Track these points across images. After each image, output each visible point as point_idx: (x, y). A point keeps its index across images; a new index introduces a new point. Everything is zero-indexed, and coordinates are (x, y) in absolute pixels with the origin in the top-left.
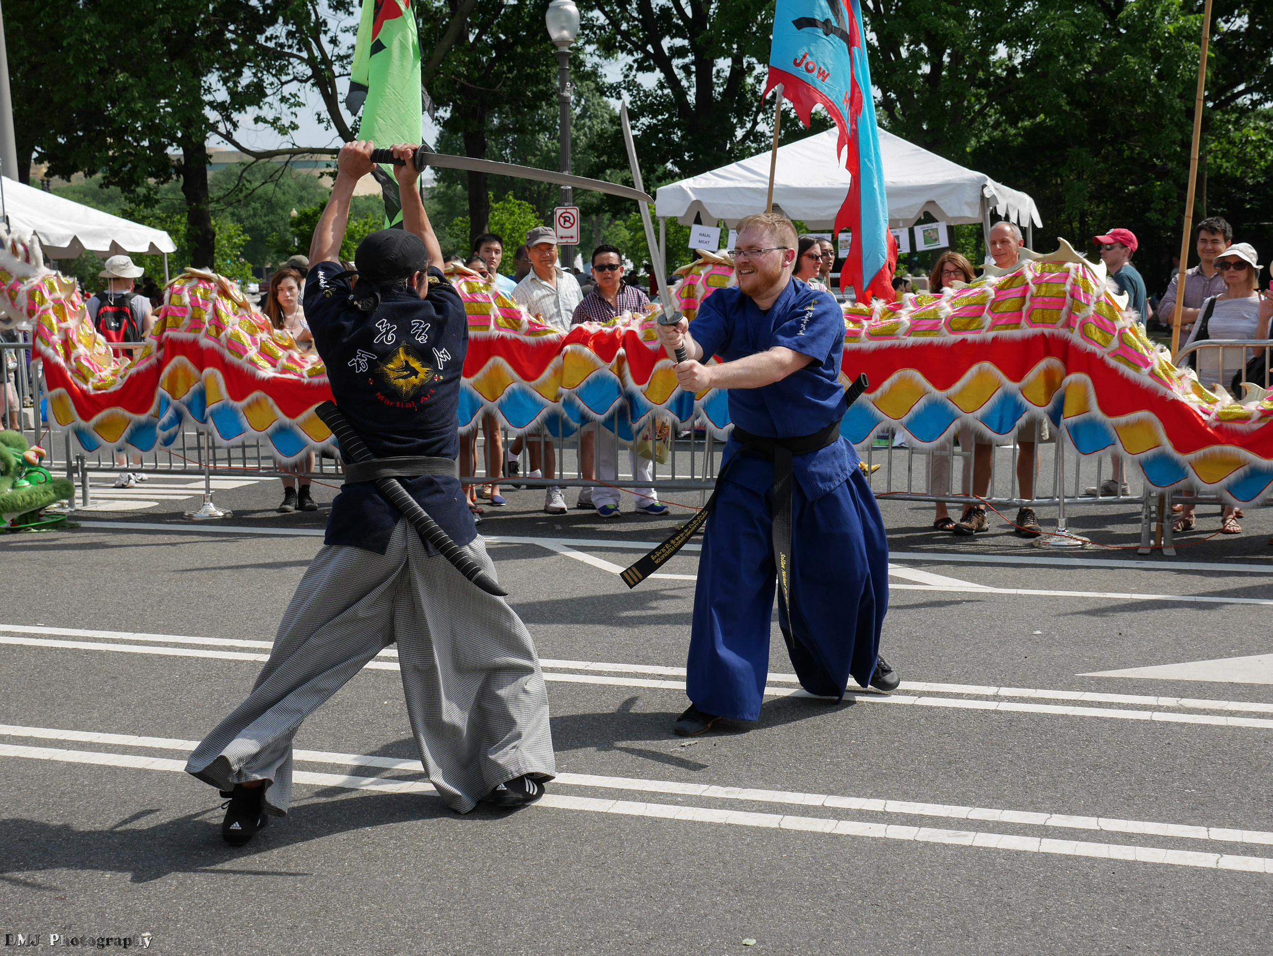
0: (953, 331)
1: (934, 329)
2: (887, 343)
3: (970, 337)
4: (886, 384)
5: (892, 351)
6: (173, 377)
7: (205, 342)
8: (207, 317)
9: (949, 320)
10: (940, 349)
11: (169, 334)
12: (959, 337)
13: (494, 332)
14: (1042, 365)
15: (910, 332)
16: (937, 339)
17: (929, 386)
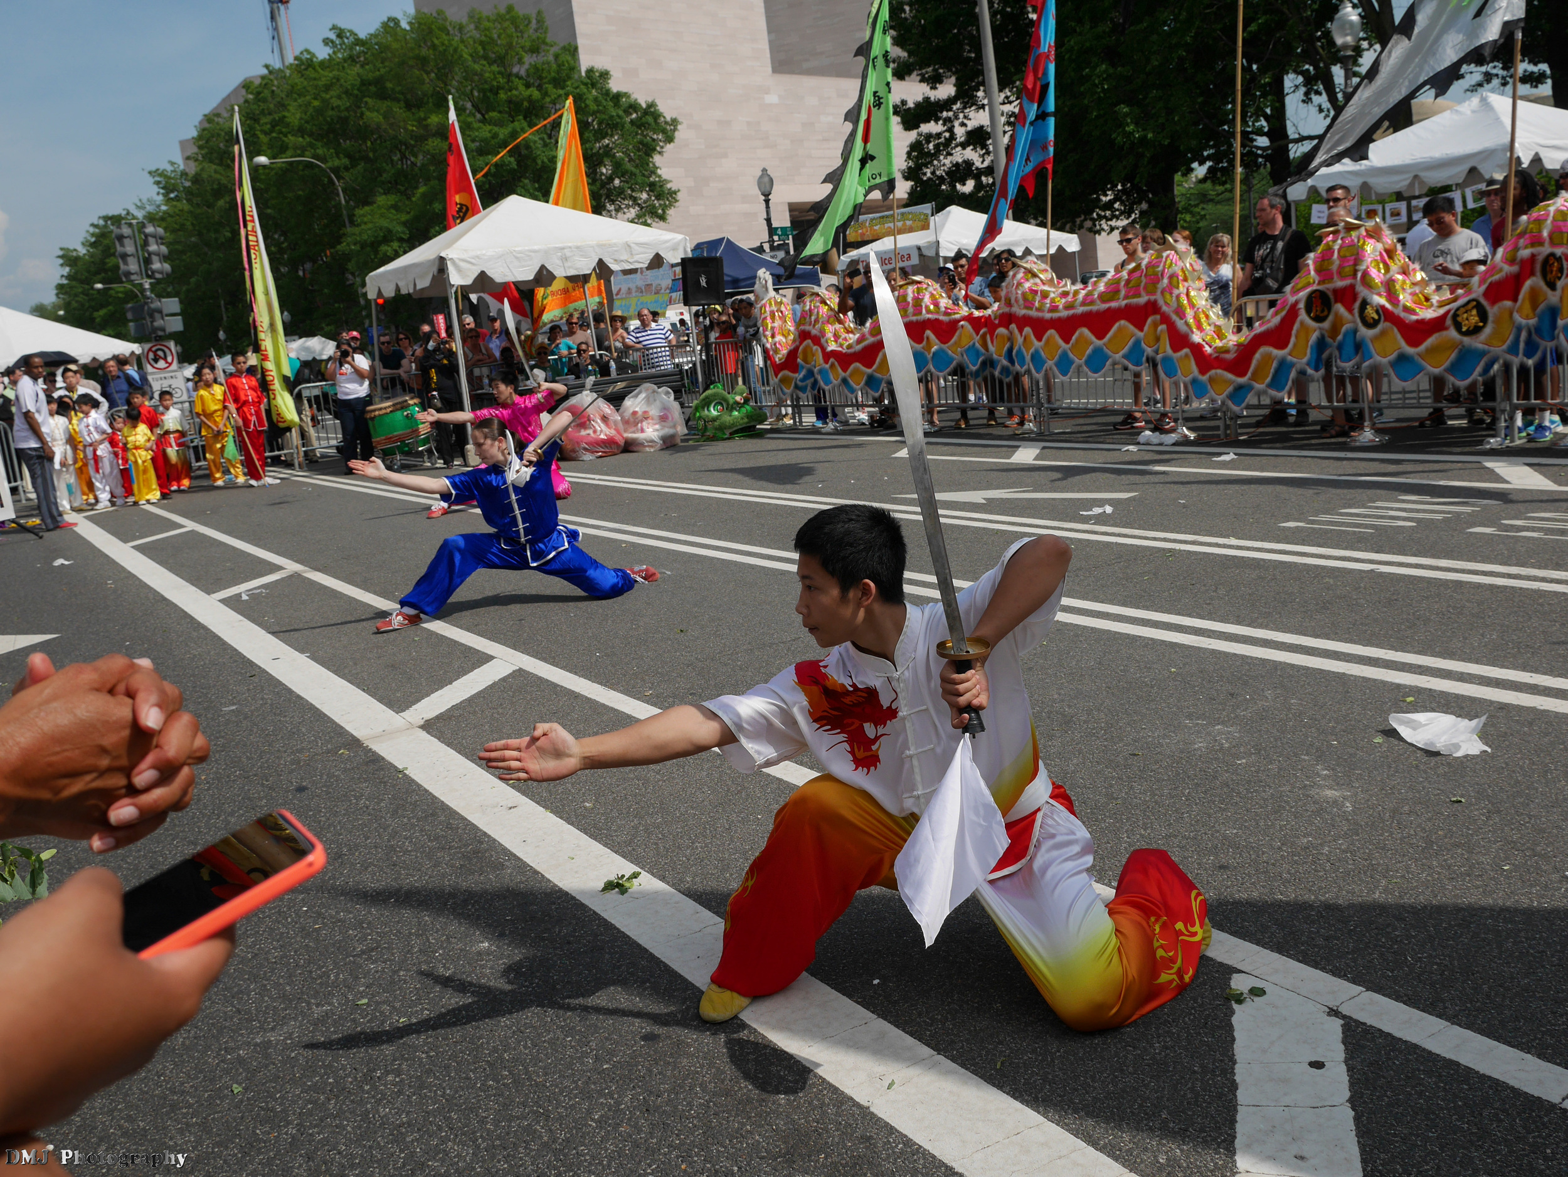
0: (1103, 302)
1: (1092, 302)
2: (1071, 312)
3: (1114, 305)
4: (1074, 338)
5: (1074, 317)
6: (805, 351)
7: (814, 332)
8: (813, 318)
9: (1101, 295)
10: (1098, 314)
11: (802, 328)
12: (1106, 306)
13: (925, 315)
14: (1150, 320)
15: (1083, 304)
16: (1094, 308)
17: (1093, 338)
